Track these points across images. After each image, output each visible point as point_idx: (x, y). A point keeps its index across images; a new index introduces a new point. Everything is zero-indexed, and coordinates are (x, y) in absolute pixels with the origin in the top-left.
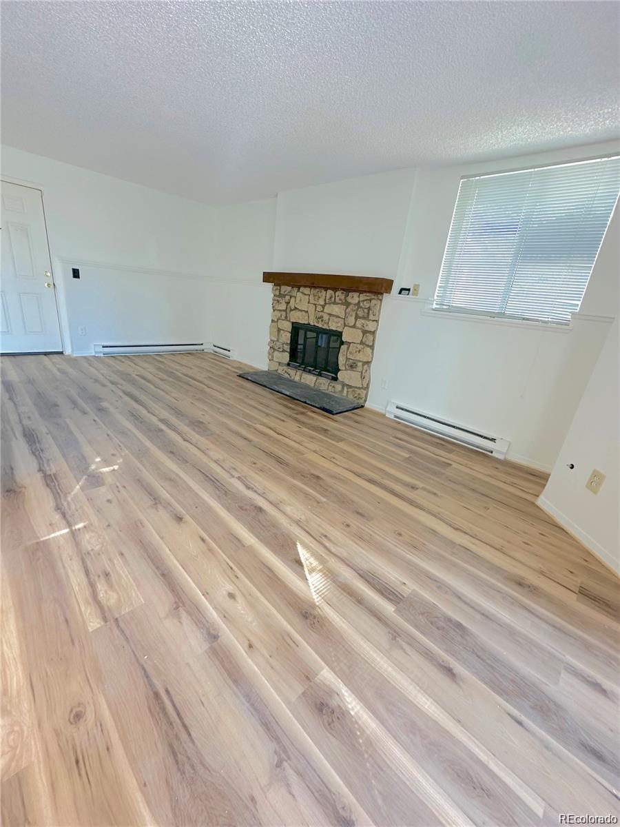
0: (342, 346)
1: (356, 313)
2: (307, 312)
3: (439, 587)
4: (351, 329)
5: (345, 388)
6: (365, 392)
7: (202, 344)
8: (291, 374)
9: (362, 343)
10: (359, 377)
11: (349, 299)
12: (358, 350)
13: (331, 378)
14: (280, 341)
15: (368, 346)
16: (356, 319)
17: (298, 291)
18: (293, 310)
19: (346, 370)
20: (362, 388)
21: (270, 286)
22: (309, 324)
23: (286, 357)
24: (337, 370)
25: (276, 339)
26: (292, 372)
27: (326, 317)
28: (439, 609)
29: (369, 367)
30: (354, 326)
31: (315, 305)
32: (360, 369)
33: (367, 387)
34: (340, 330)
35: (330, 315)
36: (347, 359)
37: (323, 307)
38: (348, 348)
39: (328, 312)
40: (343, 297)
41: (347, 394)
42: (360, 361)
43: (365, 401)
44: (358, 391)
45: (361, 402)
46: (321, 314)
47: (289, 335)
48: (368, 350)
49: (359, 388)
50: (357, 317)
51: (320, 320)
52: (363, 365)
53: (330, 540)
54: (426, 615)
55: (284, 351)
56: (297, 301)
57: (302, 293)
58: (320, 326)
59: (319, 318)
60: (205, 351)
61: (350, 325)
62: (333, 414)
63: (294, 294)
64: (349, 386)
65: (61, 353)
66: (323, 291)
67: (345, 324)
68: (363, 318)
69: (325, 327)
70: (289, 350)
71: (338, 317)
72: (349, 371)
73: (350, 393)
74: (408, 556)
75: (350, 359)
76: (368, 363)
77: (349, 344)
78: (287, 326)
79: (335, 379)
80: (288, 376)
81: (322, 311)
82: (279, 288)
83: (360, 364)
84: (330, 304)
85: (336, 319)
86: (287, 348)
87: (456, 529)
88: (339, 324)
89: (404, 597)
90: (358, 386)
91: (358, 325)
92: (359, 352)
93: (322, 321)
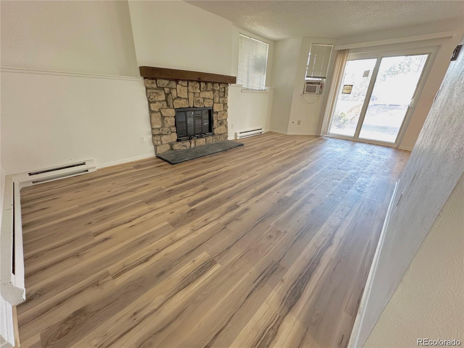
0: (214, 115)
1: (219, 95)
2: (187, 99)
4: (218, 104)
5: (218, 137)
9: (224, 110)
10: (225, 127)
11: (214, 88)
12: (222, 114)
13: (211, 135)
15: (226, 111)
17: (177, 83)
18: (175, 99)
19: (218, 127)
22: (190, 107)
23: (173, 137)
24: (213, 129)
25: (160, 126)
27: (202, 100)
29: (227, 121)
30: (219, 102)
31: (193, 93)
32: (225, 123)
33: (228, 131)
34: (211, 106)
35: (204, 98)
36: (218, 121)
37: (199, 94)
38: (217, 115)
40: (211, 87)
42: (224, 119)
44: (225, 135)
46: (198, 98)
48: (227, 113)
50: (220, 97)
51: (198, 103)
55: (172, 133)
56: (178, 92)
57: (181, 85)
58: (198, 106)
59: (197, 101)
61: (217, 102)
63: (174, 86)
64: (221, 134)
66: (197, 83)
67: (214, 102)
68: (222, 97)
69: (202, 106)
70: (175, 131)
71: (209, 99)
73: (222, 138)
75: (219, 120)
77: (217, 112)
78: (171, 113)
79: (214, 134)
81: (199, 97)
82: (155, 81)
83: (224, 121)
84: (203, 91)
85: (208, 100)
86: (174, 129)
88: (211, 103)
90: (225, 132)
91: (221, 101)
92: (223, 115)
93: (199, 103)
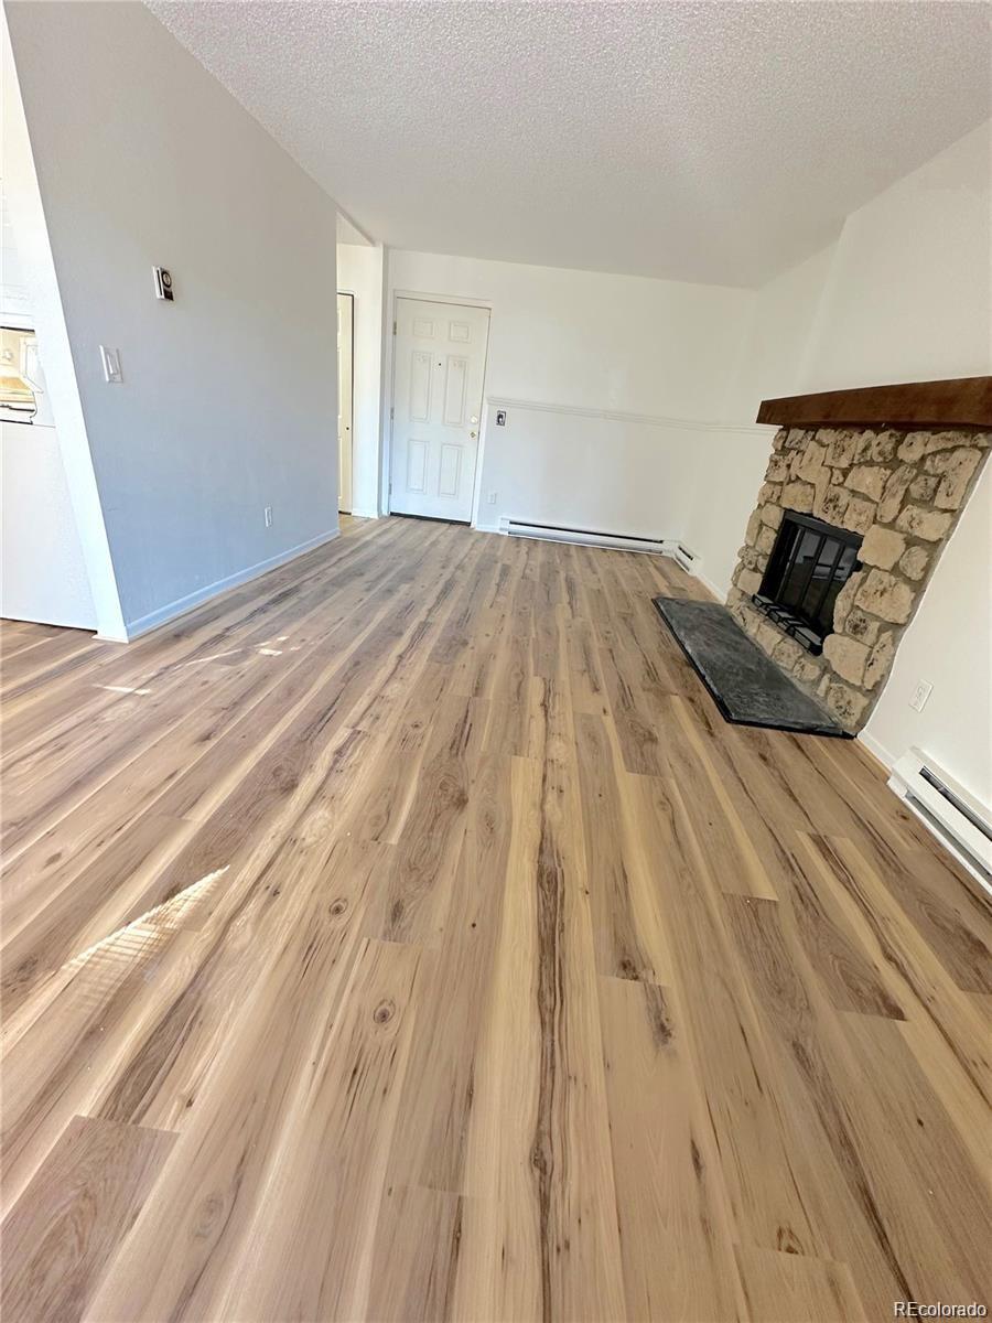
0: (855, 574)
1: (907, 490)
2: (813, 485)
3: (212, 1205)
4: (884, 531)
5: (826, 678)
6: (864, 701)
7: (661, 542)
8: (748, 620)
9: (896, 570)
10: (864, 656)
11: (903, 453)
12: (881, 587)
13: (807, 644)
14: (757, 548)
15: (908, 580)
16: (903, 504)
17: (814, 437)
18: (793, 482)
19: (843, 634)
20: (859, 689)
21: (772, 430)
22: (811, 515)
23: (754, 582)
24: (824, 629)
25: (752, 544)
26: (749, 615)
27: (845, 498)
28: (118, 1237)
29: (895, 641)
30: (891, 525)
31: (831, 468)
32: (870, 637)
33: (874, 692)
34: (860, 532)
35: (854, 493)
36: (853, 608)
37: (845, 473)
38: (864, 580)
39: (851, 487)
40: (889, 447)
41: (827, 693)
42: (877, 618)
43: (861, 725)
44: (850, 694)
45: (848, 723)
46: (837, 490)
47: (773, 536)
48: (905, 592)
49: (852, 686)
50: (906, 501)
51: (831, 505)
52: (881, 631)
53: (268, 903)
54: (86, 1205)
55: (755, 570)
56: (803, 463)
57: (818, 441)
58: (828, 520)
59: (831, 501)
60: (664, 554)
61: (885, 520)
62: (729, 720)
63: (804, 446)
64: (836, 677)
65: (468, 524)
66: (856, 434)
67: (875, 517)
68: (921, 502)
69: (836, 523)
70: (763, 569)
71: (867, 499)
72: (847, 639)
73: (832, 692)
74: (308, 1068)
75: (858, 607)
76: (897, 627)
77: (868, 569)
78: (774, 517)
79: (816, 650)
80: (742, 624)
81: (841, 484)
82: (785, 434)
83: (874, 626)
84: (860, 465)
85: (861, 505)
86: (763, 564)
87: (539, 1162)
88: (863, 518)
89: (136, 1122)
90: (851, 681)
91: (903, 522)
92: (882, 594)
93: (835, 507)
